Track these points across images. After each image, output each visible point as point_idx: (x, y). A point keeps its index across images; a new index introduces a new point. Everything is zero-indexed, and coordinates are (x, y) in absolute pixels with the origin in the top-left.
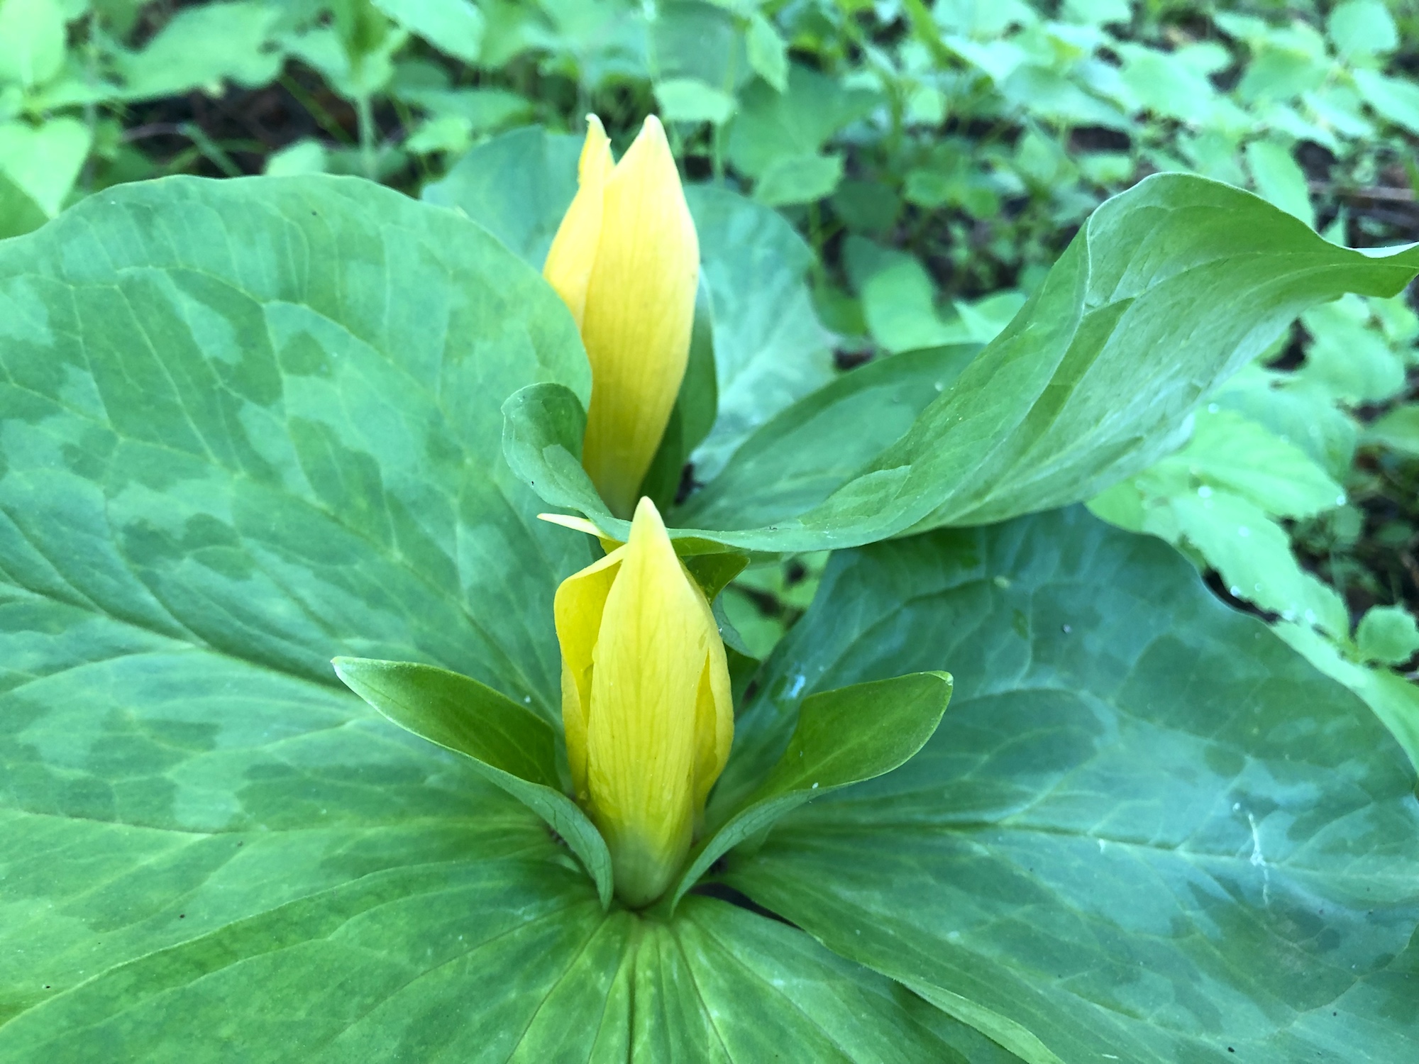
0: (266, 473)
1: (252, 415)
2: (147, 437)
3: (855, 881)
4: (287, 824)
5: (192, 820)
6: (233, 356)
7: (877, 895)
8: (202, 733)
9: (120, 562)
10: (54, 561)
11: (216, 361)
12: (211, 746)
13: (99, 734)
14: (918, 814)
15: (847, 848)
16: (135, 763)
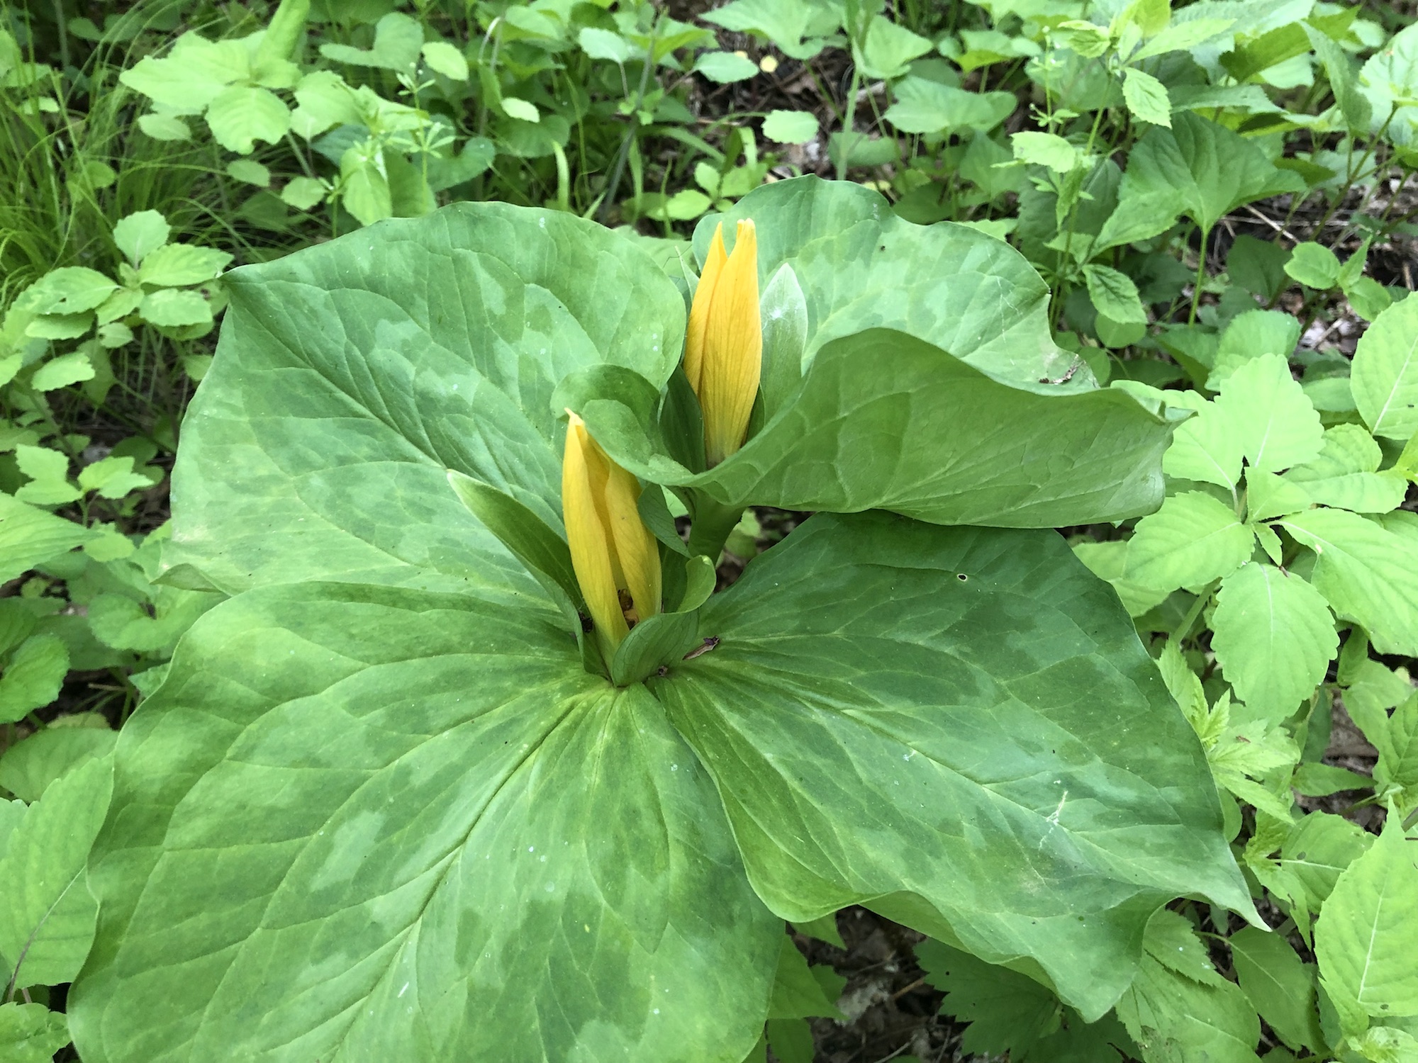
0: (499, 380)
1: (501, 346)
2: (446, 346)
3: (730, 705)
4: (446, 571)
5: (404, 555)
6: (500, 310)
7: (737, 717)
8: (427, 513)
9: (415, 410)
10: (385, 401)
11: (490, 312)
12: (429, 521)
13: (382, 499)
14: (791, 686)
15: (737, 687)
16: (391, 519)
